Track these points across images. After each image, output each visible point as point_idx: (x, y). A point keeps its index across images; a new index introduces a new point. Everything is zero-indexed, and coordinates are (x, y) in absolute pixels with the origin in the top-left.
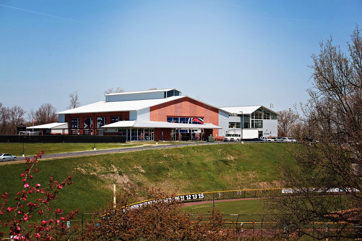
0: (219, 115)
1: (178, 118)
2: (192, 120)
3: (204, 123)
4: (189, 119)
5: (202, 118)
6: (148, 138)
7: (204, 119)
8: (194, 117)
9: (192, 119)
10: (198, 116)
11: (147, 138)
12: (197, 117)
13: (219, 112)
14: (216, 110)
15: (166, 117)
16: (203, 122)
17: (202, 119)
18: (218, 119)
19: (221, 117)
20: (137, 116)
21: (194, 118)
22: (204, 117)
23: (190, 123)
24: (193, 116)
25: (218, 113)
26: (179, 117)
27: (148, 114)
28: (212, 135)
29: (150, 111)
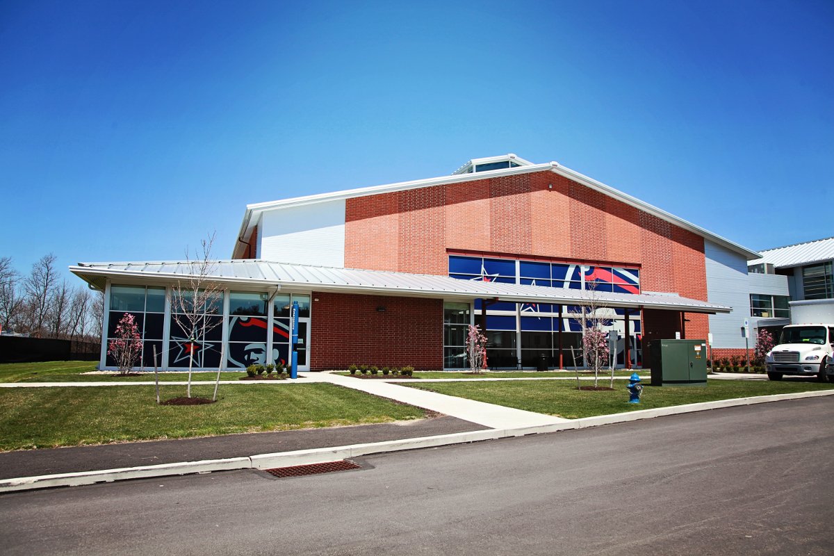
0: (708, 261)
1: (514, 262)
2: (587, 273)
3: (643, 292)
4: (571, 271)
5: (635, 268)
6: (258, 351)
7: (641, 272)
8: (595, 264)
9: (584, 269)
10: (610, 259)
11: (253, 356)
12: (608, 265)
13: (707, 247)
14: (695, 241)
15: (447, 257)
16: (637, 287)
17: (635, 273)
18: (704, 277)
19: (715, 270)
20: (263, 239)
21: (592, 268)
22: (639, 265)
23: (575, 285)
24: (591, 258)
25: (703, 252)
26: (518, 256)
27: (338, 232)
28: (683, 336)
29: (346, 221)
